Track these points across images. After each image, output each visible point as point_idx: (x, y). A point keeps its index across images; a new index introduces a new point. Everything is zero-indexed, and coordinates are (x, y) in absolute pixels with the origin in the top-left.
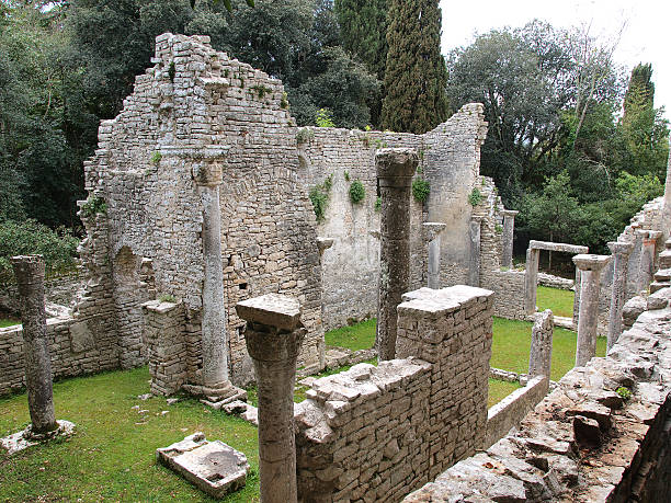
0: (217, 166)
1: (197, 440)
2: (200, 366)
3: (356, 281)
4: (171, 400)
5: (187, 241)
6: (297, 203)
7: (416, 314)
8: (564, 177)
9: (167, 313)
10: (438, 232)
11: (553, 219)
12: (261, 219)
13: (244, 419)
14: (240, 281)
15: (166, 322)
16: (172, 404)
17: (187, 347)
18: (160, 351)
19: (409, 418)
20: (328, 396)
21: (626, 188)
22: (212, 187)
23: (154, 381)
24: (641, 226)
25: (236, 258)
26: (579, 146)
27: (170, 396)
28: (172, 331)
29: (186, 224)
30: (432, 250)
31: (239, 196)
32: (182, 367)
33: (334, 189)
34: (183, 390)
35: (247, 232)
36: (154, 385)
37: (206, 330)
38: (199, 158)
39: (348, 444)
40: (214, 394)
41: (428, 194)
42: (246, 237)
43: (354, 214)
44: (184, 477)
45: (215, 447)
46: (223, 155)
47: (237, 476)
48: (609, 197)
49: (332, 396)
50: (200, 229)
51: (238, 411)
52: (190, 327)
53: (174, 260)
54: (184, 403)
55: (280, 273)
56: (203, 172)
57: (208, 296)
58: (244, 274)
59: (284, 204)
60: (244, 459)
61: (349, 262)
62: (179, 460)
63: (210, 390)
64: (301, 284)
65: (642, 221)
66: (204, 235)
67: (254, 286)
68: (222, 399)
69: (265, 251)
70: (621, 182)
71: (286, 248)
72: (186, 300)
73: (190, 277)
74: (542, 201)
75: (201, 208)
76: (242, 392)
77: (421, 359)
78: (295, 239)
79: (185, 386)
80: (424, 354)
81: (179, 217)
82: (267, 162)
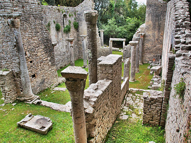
0: (18, 20)
1: (30, 116)
2: (22, 91)
3: (61, 55)
4: (14, 104)
5: (10, 49)
6: (44, 32)
7: (105, 66)
8: (113, 19)
9: (7, 75)
10: (85, 38)
11: (111, 31)
12: (34, 38)
13: (42, 106)
14: (30, 60)
15: (7, 78)
16: (14, 106)
17: (16, 85)
18: (6, 89)
19: (108, 98)
20: (89, 97)
21: (129, 21)
22: (17, 28)
23: (5, 99)
24: (139, 32)
25: (27, 53)
26: (115, 10)
27: (13, 103)
28: (10, 81)
29: (9, 42)
30: (83, 43)
31: (25, 31)
32: (15, 92)
33: (51, 27)
34: (17, 100)
35: (30, 43)
36: (5, 100)
37: (23, 79)
38: (10, 17)
39: (97, 111)
40: (29, 99)
41: (78, 26)
42: (30, 45)
43: (58, 34)
44: (30, 130)
45: (37, 117)
46: (19, 16)
47: (50, 126)
48: (124, 24)
49: (91, 97)
50: (15, 44)
51: (39, 103)
52: (16, 79)
53: (5, 56)
54: (19, 104)
55: (42, 56)
56: (13, 23)
57: (22, 67)
58: (31, 58)
59: (41, 33)
60: (49, 119)
61: (58, 49)
62: (27, 125)
63: (27, 98)
64: (49, 58)
65: (140, 31)
66: (17, 46)
67: (35, 61)
68: (32, 100)
69: (37, 49)
70: (127, 20)
71: (43, 47)
72: (13, 70)
73: (13, 61)
74: (108, 26)
75: (14, 36)
76: (38, 97)
77: (108, 79)
78: (45, 44)
79: (18, 98)
80: (109, 77)
81: (5, 40)
82: (33, 18)
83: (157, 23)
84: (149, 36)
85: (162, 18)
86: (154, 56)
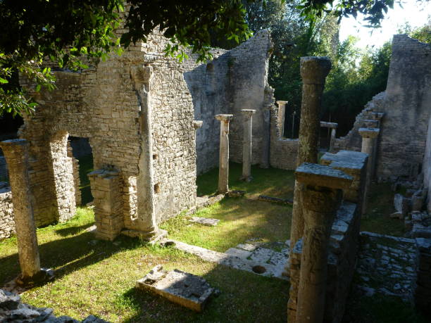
1: (159, 270)
17: (124, 203)
18: (106, 208)
22: (147, 84)
24: (372, 110)
27: (114, 240)
34: (123, 235)
40: (148, 236)
46: (154, 60)
47: (208, 294)
50: (139, 116)
52: (126, 188)
55: (174, 146)
56: (141, 72)
58: (155, 148)
59: (177, 97)
60: (204, 280)
64: (186, 153)
66: (140, 121)
67: (161, 156)
69: (167, 131)
71: (178, 129)
76: (164, 232)
77: (347, 201)
78: (182, 121)
80: (350, 198)
83: (414, 92)
84: (393, 119)
85: (426, 81)
86: (403, 166)
